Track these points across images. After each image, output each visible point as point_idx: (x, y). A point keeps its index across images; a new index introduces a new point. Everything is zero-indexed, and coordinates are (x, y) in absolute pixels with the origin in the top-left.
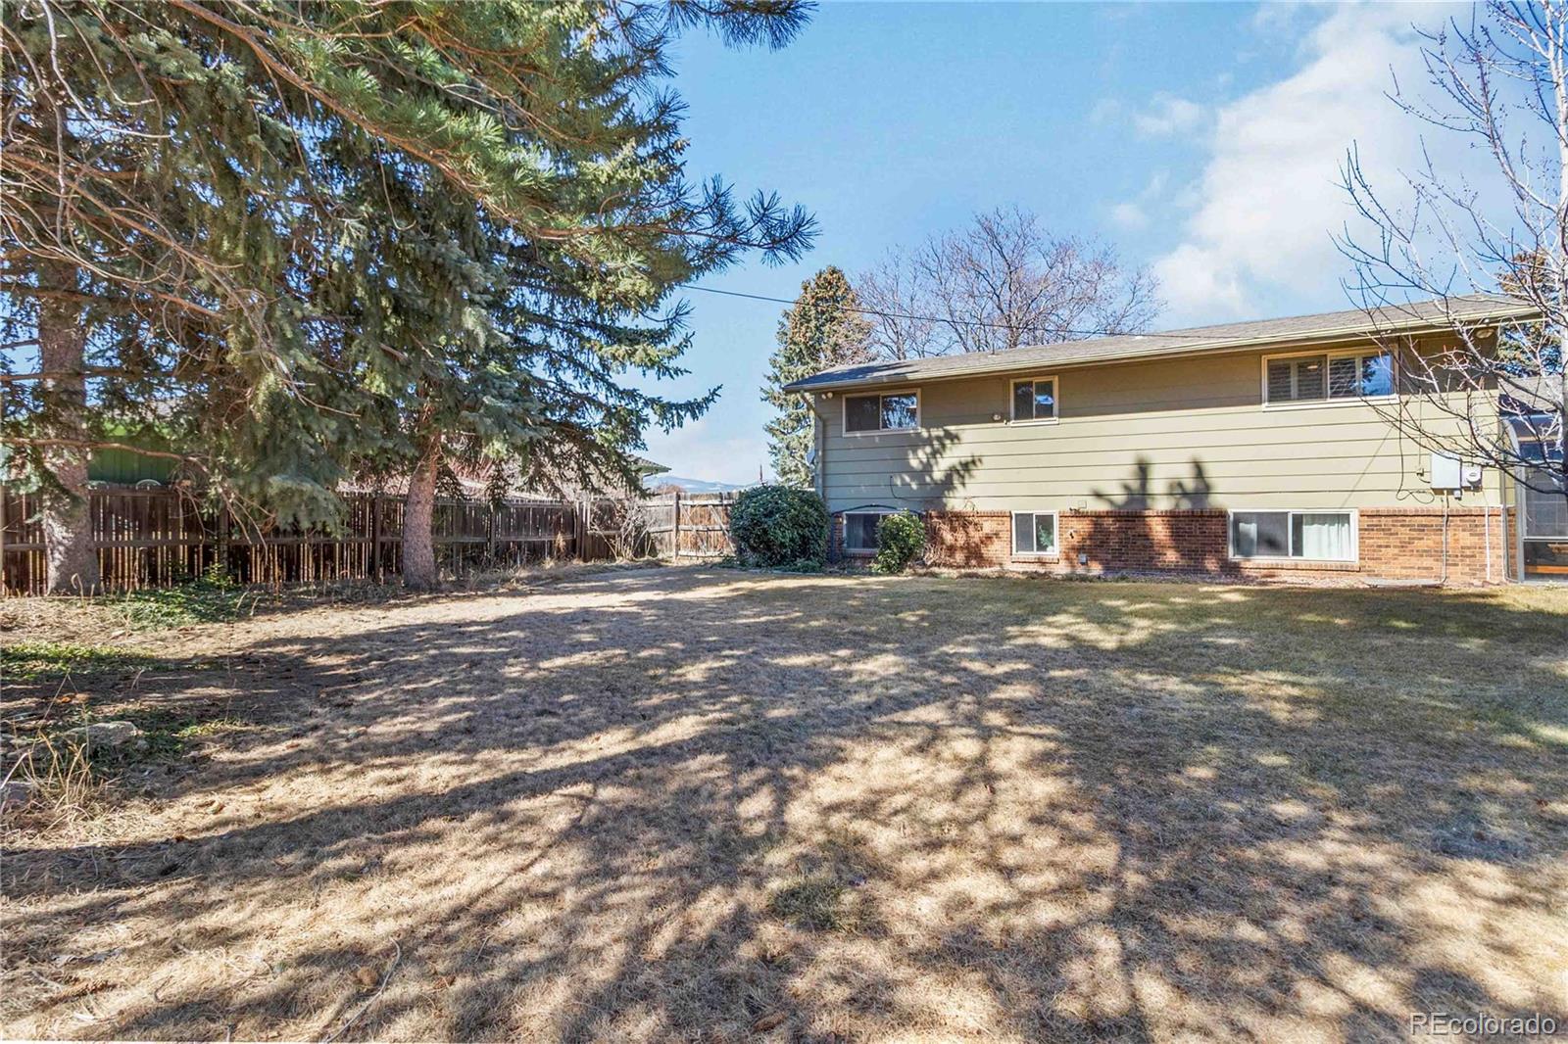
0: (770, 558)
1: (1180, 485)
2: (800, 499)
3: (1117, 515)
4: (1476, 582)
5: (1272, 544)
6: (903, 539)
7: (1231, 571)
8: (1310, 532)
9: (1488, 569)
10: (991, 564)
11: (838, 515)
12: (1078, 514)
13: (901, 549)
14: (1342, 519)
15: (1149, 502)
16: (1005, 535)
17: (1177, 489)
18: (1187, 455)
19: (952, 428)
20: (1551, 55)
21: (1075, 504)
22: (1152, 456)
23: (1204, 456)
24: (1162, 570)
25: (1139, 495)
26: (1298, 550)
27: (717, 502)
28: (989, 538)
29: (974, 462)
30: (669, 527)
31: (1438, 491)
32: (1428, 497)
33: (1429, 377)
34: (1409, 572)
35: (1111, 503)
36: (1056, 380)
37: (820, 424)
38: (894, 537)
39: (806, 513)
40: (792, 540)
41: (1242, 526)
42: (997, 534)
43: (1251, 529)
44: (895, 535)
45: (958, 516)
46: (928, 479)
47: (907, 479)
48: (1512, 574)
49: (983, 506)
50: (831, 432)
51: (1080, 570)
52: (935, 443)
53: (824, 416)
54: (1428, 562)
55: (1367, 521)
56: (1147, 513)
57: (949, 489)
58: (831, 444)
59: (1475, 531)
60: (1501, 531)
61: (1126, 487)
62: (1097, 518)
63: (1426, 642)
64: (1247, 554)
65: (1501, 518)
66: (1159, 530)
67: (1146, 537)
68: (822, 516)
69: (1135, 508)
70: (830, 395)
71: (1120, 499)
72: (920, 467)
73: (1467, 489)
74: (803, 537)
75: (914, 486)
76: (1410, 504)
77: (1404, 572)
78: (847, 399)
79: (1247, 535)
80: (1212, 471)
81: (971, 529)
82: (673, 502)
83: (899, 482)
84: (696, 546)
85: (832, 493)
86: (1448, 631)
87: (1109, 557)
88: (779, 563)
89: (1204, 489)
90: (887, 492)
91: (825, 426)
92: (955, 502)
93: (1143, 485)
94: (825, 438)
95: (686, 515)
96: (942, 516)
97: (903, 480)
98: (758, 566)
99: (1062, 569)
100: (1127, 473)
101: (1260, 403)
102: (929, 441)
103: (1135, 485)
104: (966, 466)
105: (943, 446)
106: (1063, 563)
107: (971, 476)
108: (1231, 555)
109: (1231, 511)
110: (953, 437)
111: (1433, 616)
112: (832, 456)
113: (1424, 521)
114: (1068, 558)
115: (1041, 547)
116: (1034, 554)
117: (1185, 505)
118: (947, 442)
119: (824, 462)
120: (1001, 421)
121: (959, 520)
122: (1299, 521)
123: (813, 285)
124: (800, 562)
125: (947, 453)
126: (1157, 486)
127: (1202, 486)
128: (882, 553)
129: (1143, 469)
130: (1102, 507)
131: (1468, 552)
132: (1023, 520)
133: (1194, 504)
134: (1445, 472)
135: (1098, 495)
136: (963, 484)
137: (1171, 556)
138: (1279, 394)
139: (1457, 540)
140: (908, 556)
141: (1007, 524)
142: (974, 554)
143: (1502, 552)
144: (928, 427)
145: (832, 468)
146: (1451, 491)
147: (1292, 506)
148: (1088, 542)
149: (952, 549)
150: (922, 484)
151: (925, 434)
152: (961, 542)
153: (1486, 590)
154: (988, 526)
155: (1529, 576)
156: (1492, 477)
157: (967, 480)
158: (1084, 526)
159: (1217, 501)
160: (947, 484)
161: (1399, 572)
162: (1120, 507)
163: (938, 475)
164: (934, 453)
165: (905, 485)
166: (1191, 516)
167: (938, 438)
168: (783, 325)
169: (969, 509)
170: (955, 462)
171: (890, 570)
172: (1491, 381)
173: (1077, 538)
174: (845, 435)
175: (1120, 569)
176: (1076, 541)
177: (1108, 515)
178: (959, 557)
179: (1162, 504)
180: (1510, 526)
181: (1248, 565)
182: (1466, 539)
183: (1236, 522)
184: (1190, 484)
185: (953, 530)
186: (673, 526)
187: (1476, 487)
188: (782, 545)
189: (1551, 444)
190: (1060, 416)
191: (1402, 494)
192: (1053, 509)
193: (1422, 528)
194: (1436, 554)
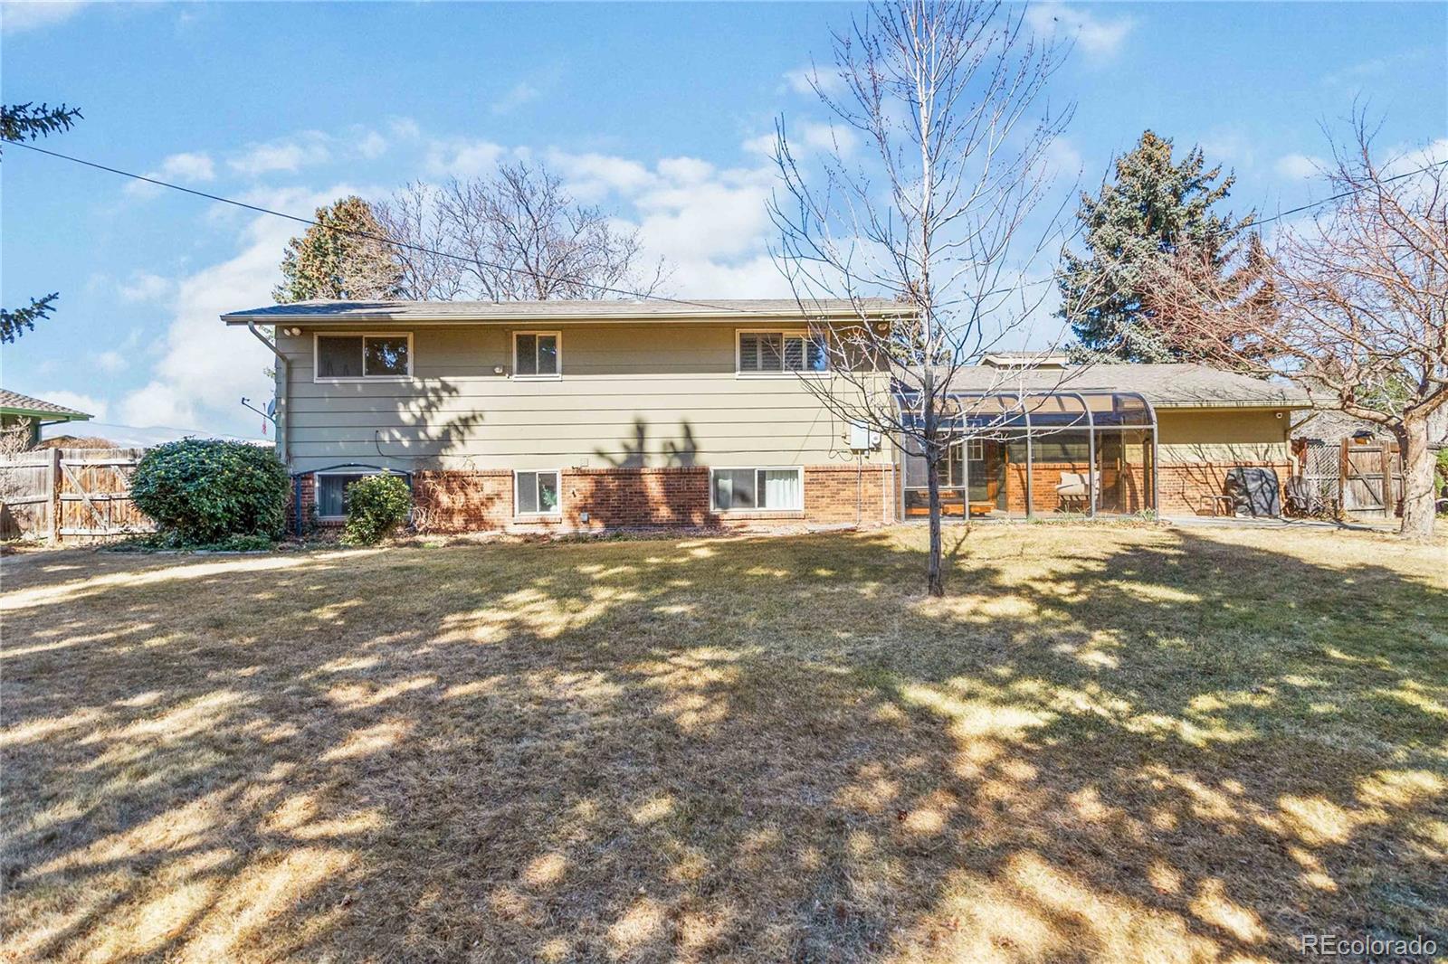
0: (196, 534)
1: (672, 444)
2: (243, 458)
3: (616, 474)
4: (878, 524)
5: (744, 498)
6: (380, 504)
7: (713, 522)
8: (771, 485)
9: (884, 512)
10: (493, 527)
11: (308, 476)
12: (582, 474)
13: (377, 517)
14: (792, 474)
15: (646, 460)
16: (507, 496)
17: (670, 449)
18: (677, 416)
19: (450, 380)
20: (918, 79)
21: (578, 462)
22: (648, 416)
23: (691, 417)
24: (655, 525)
25: (637, 455)
26: (762, 503)
27: (125, 461)
28: (490, 499)
29: (474, 418)
30: (42, 497)
31: (855, 451)
32: (848, 456)
33: (840, 350)
34: (836, 517)
35: (612, 461)
36: (559, 335)
37: (283, 366)
38: (368, 503)
39: (251, 476)
40: (228, 510)
41: (721, 482)
42: (498, 495)
43: (727, 484)
44: (370, 500)
45: (455, 475)
46: (422, 435)
47: (397, 435)
48: (898, 517)
49: (484, 465)
50: (298, 375)
51: (583, 529)
52: (430, 394)
53: (289, 357)
54: (849, 509)
55: (810, 476)
56: (643, 471)
57: (446, 447)
58: (297, 391)
59: (877, 482)
60: (892, 482)
61: (626, 447)
62: (599, 477)
63: (837, 589)
64: (725, 507)
65: (892, 473)
66: (654, 488)
67: (642, 494)
68: (274, 477)
69: (633, 466)
70: (296, 331)
71: (620, 458)
72: (413, 422)
73: (872, 449)
74: (246, 506)
75: (406, 443)
76: (837, 462)
77: (834, 518)
78: (320, 338)
79: (725, 491)
80: (697, 431)
81: (470, 490)
82: (50, 461)
83: (386, 438)
84: (89, 521)
85: (297, 450)
86: (854, 576)
87: (609, 514)
88: (210, 540)
89: (692, 450)
90: (372, 449)
91: (289, 370)
92: (453, 461)
93: (641, 445)
94: (289, 383)
95: (72, 478)
96: (437, 475)
97: (391, 436)
98: (177, 545)
99: (565, 529)
100: (626, 432)
101: (734, 371)
102: (423, 393)
103: (633, 443)
104: (465, 422)
105: (440, 399)
106: (566, 522)
107: (471, 433)
108: (713, 509)
109: (712, 469)
110: (451, 390)
111: (845, 561)
112: (297, 406)
113: (845, 475)
114: (571, 518)
115: (545, 507)
116: (537, 514)
117: (677, 464)
118: (444, 394)
119: (288, 413)
120: (502, 374)
121: (457, 481)
122: (762, 475)
123: (331, 215)
124: (236, 538)
125: (444, 407)
126: (653, 445)
127: (690, 447)
128: (352, 522)
129: (640, 430)
130: (603, 465)
131: (873, 500)
132: (526, 479)
133: (683, 463)
134: (859, 438)
135: (601, 454)
136: (463, 441)
137: (664, 512)
138: (748, 365)
139: (866, 491)
140: (384, 526)
141: (509, 484)
142: (475, 517)
143: (892, 499)
144: (422, 378)
145: (298, 420)
146: (863, 451)
147: (757, 463)
148: (590, 501)
149: (449, 513)
150: (415, 440)
151: (418, 385)
152: (458, 506)
153: (881, 531)
154: (489, 487)
155: (908, 516)
156: (886, 442)
157: (467, 437)
158: (585, 485)
159: (702, 460)
160: (445, 440)
161: (829, 521)
162: (620, 466)
163: (434, 431)
164: (430, 406)
165: (393, 440)
166: (680, 473)
167: (434, 390)
168: (291, 255)
169: (468, 469)
170: (453, 417)
171: (365, 541)
172: (884, 366)
173: (579, 497)
174: (316, 380)
175: (619, 525)
176: (578, 500)
177: (610, 472)
178: (458, 521)
179: (656, 462)
180: (897, 478)
181: (726, 517)
182: (872, 489)
183: (716, 480)
184: (680, 444)
185: (450, 491)
186: (49, 495)
187: (877, 448)
188: (212, 517)
189: (918, 415)
190: (563, 373)
191: (833, 453)
192: (556, 466)
193: (845, 481)
194: (855, 502)
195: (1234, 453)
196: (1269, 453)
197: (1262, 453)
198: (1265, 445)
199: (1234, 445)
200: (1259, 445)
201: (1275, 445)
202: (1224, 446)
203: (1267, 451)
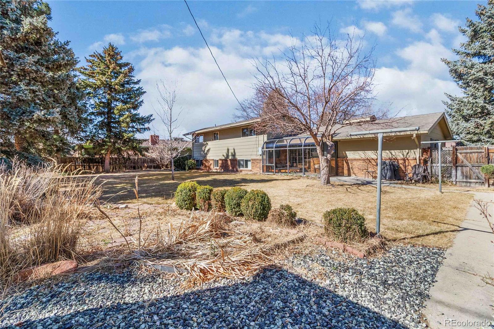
5: (242, 166)
7: (237, 171)
10: (211, 170)
14: (250, 161)
18: (233, 148)
19: (207, 142)
21: (220, 158)
22: (229, 147)
24: (229, 171)
25: (228, 156)
29: (210, 149)
32: (259, 157)
35: (225, 157)
36: (218, 132)
51: (221, 171)
54: (258, 169)
57: (207, 155)
64: (240, 168)
66: (229, 163)
76: (257, 158)
80: (236, 151)
85: (194, 155)
90: (200, 155)
96: (205, 160)
97: (202, 153)
101: (241, 137)
103: (227, 153)
108: (238, 168)
112: (194, 148)
113: (258, 161)
114: (220, 168)
118: (207, 145)
120: (212, 141)
122: (246, 161)
126: (230, 154)
127: (235, 154)
129: (228, 150)
130: (223, 158)
133: (234, 158)
135: (223, 155)
137: (231, 168)
141: (213, 162)
147: (245, 158)
151: (204, 143)
158: (221, 162)
164: (205, 147)
170: (207, 149)
174: (195, 144)
175: (225, 170)
179: (230, 158)
183: (238, 161)
190: (219, 140)
195: (392, 154)
196: (409, 154)
197: (405, 154)
198: (407, 151)
199: (392, 151)
200: (404, 151)
201: (412, 151)
202: (387, 151)
203: (408, 153)
